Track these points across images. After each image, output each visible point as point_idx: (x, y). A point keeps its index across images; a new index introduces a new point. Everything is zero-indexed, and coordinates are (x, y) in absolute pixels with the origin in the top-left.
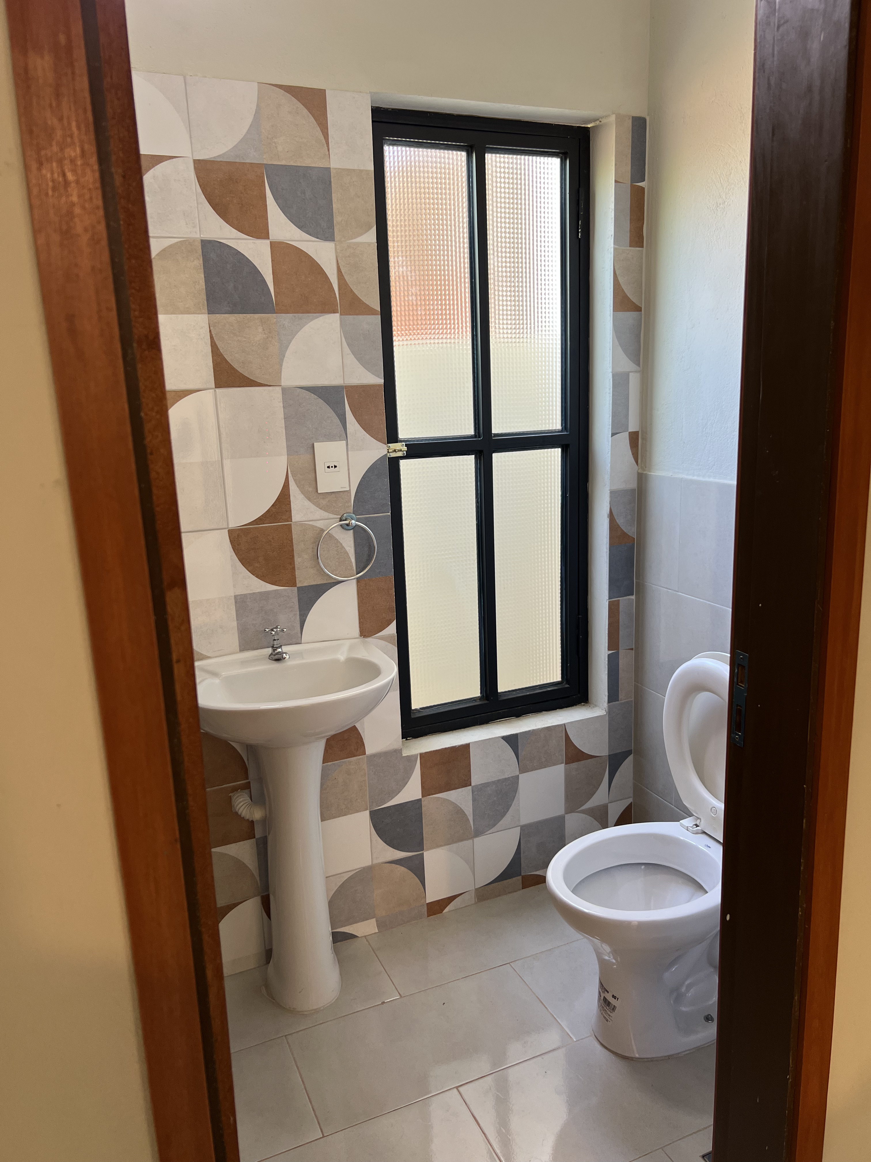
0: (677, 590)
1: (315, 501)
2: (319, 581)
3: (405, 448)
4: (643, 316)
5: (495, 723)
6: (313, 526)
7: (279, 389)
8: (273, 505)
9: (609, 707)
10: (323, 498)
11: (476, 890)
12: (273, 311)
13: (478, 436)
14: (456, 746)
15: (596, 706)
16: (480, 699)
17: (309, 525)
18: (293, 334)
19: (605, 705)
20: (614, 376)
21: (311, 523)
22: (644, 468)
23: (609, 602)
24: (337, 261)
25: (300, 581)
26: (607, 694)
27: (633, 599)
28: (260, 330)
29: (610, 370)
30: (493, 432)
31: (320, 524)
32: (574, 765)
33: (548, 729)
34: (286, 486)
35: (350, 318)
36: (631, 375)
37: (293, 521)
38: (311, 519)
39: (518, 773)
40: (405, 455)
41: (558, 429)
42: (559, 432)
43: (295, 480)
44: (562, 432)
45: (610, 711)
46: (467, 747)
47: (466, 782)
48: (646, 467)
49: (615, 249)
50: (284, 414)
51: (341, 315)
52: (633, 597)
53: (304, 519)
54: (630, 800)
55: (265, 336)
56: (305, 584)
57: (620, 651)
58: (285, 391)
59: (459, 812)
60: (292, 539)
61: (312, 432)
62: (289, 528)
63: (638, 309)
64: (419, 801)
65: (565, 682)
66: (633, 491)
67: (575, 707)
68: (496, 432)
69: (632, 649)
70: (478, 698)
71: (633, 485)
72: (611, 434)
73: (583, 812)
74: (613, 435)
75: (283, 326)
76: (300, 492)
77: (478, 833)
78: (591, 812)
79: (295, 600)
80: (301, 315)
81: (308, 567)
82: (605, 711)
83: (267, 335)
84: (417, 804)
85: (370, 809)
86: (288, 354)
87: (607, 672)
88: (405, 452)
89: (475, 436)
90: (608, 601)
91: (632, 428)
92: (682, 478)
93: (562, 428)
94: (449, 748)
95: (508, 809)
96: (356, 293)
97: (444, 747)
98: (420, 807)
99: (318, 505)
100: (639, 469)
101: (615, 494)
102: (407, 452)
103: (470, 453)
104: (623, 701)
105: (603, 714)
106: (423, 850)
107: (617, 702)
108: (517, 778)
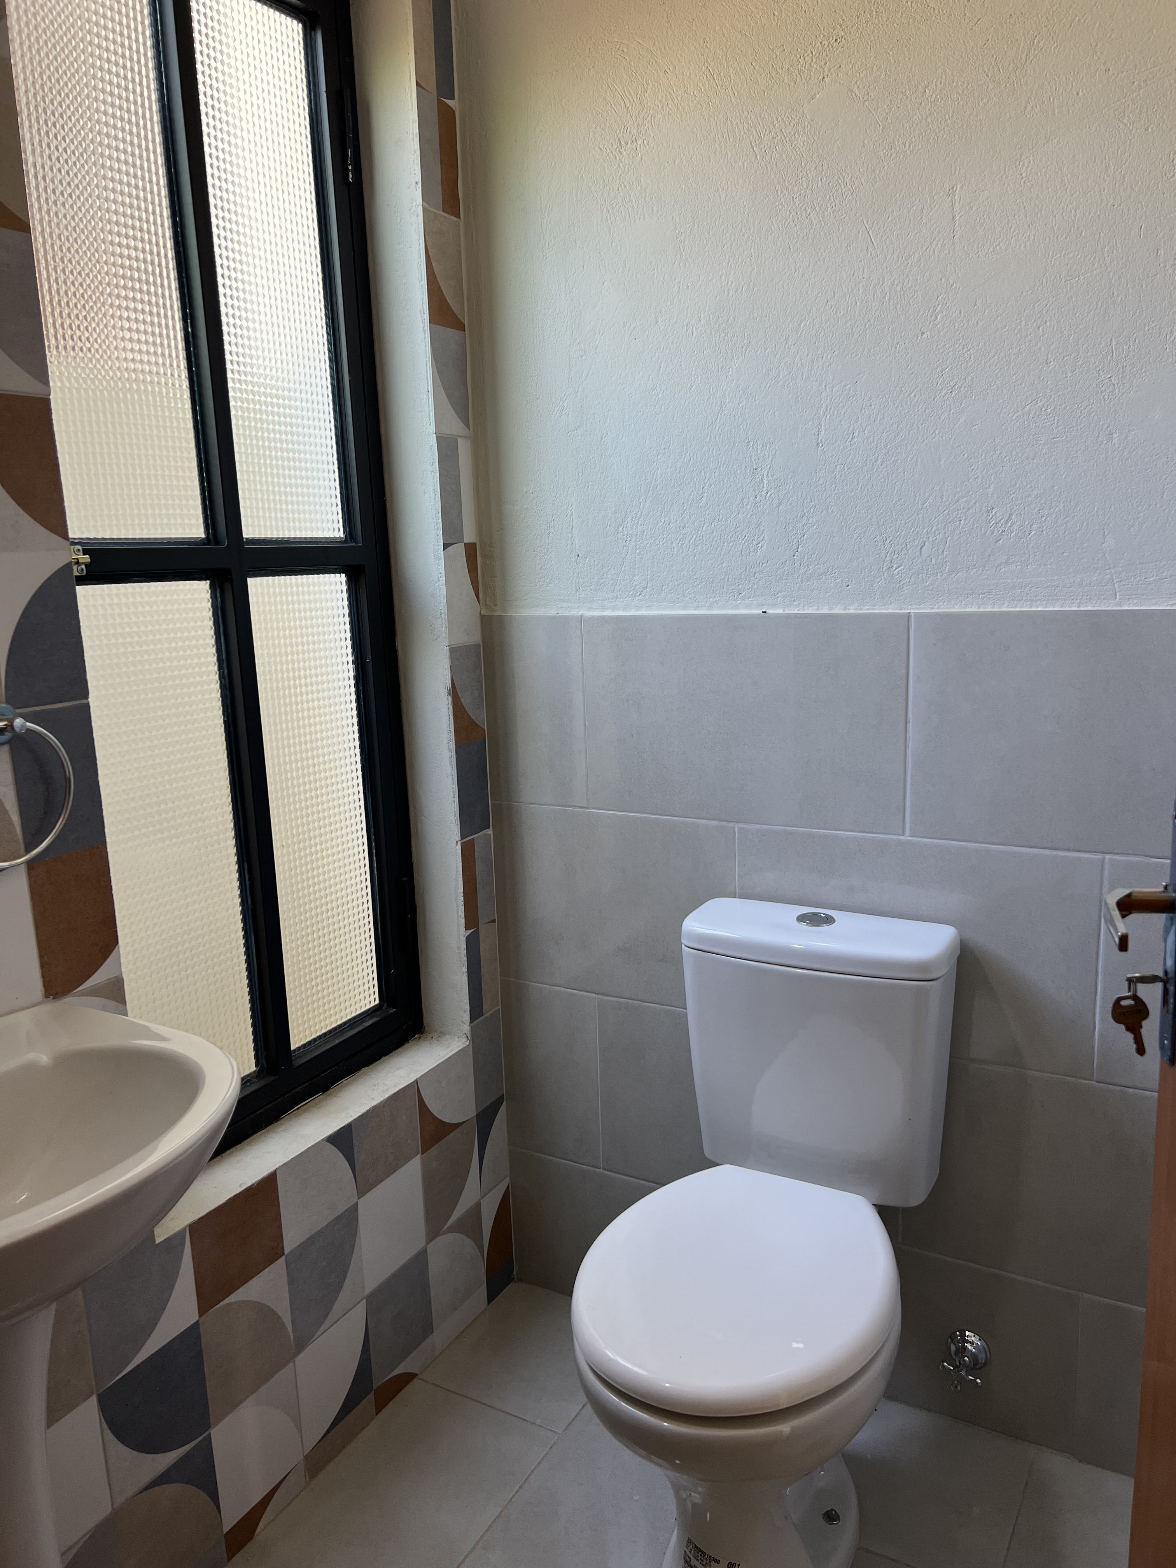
0: (585, 805)
3: (86, 558)
4: (468, 340)
5: (292, 1115)
9: (473, 1030)
11: (306, 1457)
13: (212, 542)
14: (253, 1185)
15: (442, 1034)
16: (257, 1077)
19: (466, 1028)
20: (438, 439)
22: (493, 607)
23: (462, 845)
26: (468, 1007)
27: (489, 835)
29: (432, 429)
30: (245, 536)
32: (434, 1151)
33: (395, 1097)
36: (460, 441)
39: (356, 1199)
40: (85, 573)
41: (340, 538)
42: (341, 542)
44: (348, 543)
45: (475, 1037)
46: (270, 1181)
47: (275, 1252)
48: (495, 605)
49: (425, 210)
52: (490, 831)
54: (506, 1182)
57: (481, 927)
59: (267, 1316)
63: (461, 327)
64: (195, 1326)
65: (385, 1004)
66: (478, 646)
67: (407, 1045)
68: (251, 536)
69: (494, 921)
70: (255, 1075)
71: (475, 637)
72: (442, 544)
73: (450, 1230)
74: (446, 546)
77: (301, 1345)
78: (460, 1227)
82: (466, 1039)
84: (191, 1335)
85: (98, 1390)
87: (465, 969)
88: (83, 567)
89: (207, 541)
90: (459, 843)
91: (469, 536)
92: (581, 616)
93: (346, 536)
94: (240, 1193)
95: (346, 1273)
97: (231, 1195)
98: (198, 1339)
100: (481, 609)
101: (455, 653)
102: (86, 566)
103: (204, 577)
104: (488, 1014)
105: (465, 1045)
106: (209, 1427)
107: (482, 1018)
108: (354, 1208)
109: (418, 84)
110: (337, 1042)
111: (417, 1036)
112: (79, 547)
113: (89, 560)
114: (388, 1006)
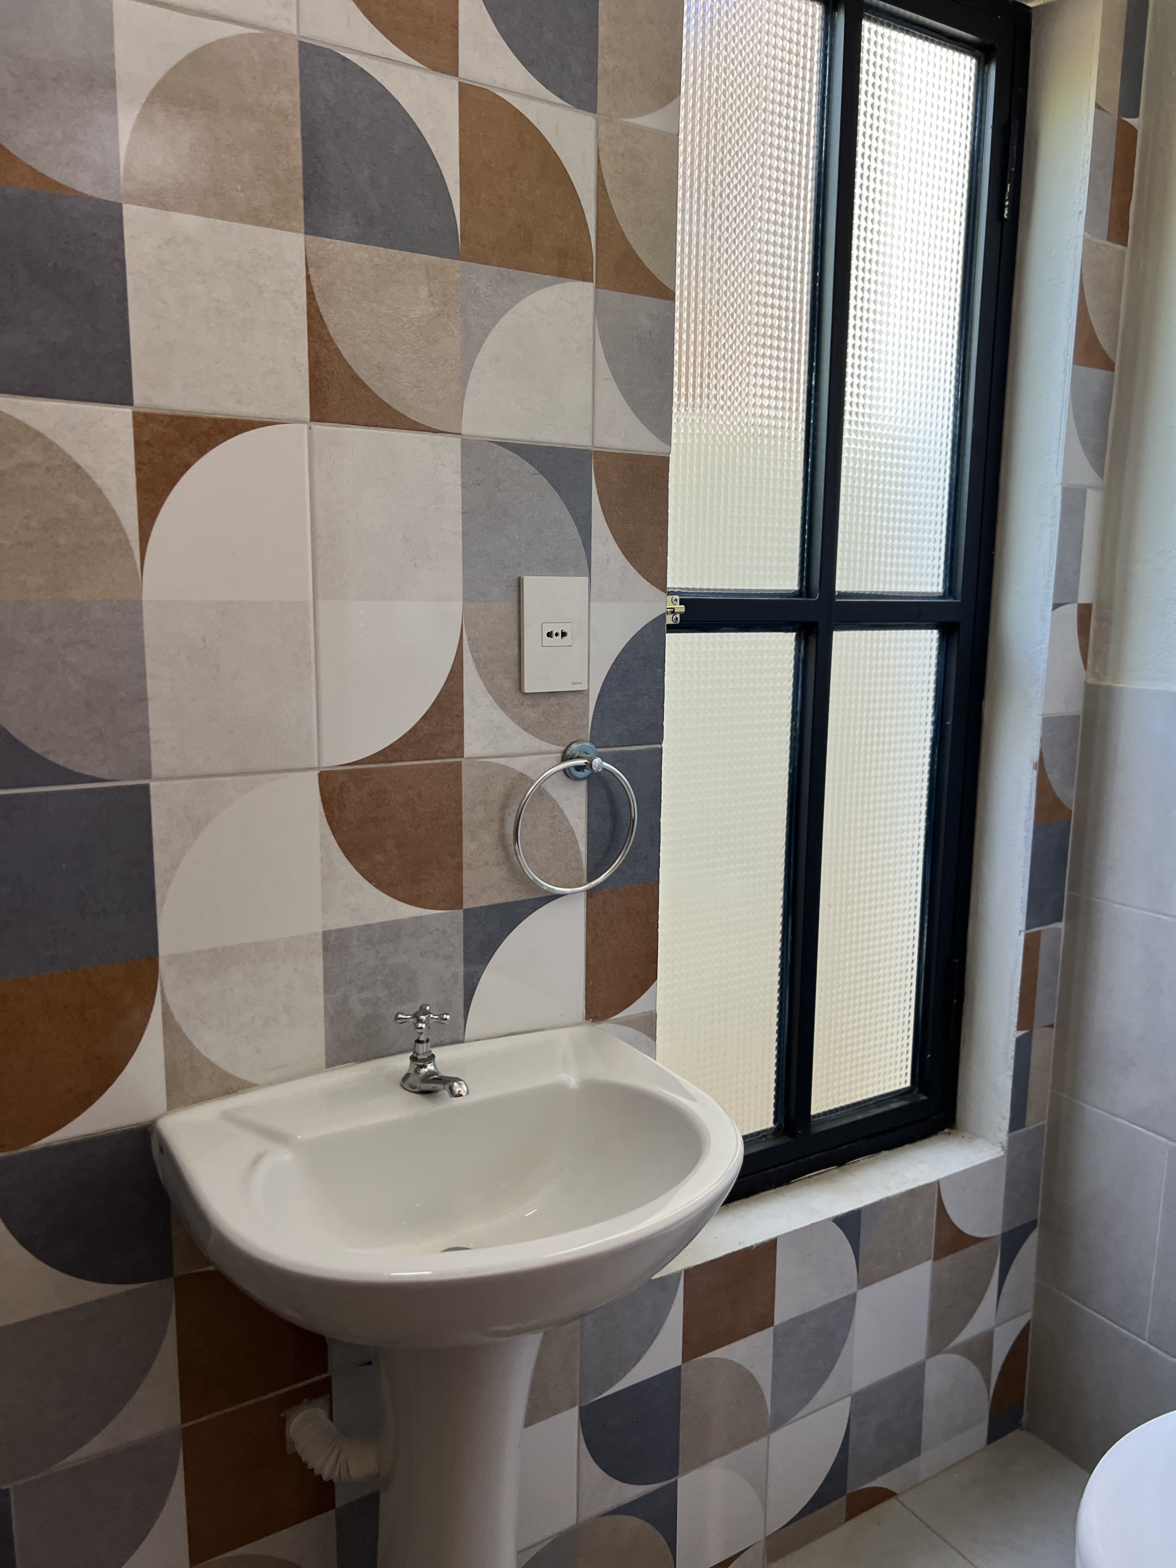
1: (515, 710)
2: (509, 895)
3: (681, 608)
4: (1116, 381)
5: (802, 1182)
6: (507, 770)
7: (455, 443)
8: (424, 717)
9: (1011, 1142)
10: (533, 706)
11: (768, 1538)
12: (456, 255)
13: (805, 594)
14: (752, 1245)
15: (975, 1136)
16: (773, 1133)
17: (499, 765)
18: (496, 316)
19: (1003, 1136)
20: (1064, 490)
21: (502, 761)
23: (1026, 935)
24: (599, 161)
25: (471, 896)
26: (1007, 1115)
27: (1060, 929)
28: (423, 293)
29: (1059, 478)
30: (837, 589)
31: (519, 765)
32: (947, 1261)
34: (456, 675)
35: (615, 298)
36: (1089, 491)
37: (466, 754)
38: (505, 751)
39: (855, 1289)
40: (678, 622)
41: (938, 593)
42: (939, 597)
43: (475, 660)
44: (946, 599)
45: (1012, 1147)
46: (770, 1248)
47: (765, 1320)
48: (1105, 674)
49: (1086, 241)
50: (464, 502)
51: (597, 287)
52: (1061, 925)
53: (490, 751)
54: (1028, 1317)
55: (432, 310)
56: (483, 903)
57: (1036, 1030)
58: (469, 446)
59: (748, 1381)
60: (460, 797)
61: (520, 551)
62: (457, 770)
63: (1109, 365)
64: (677, 1370)
65: (917, 1089)
66: (1076, 718)
68: (843, 590)
69: (1052, 1026)
70: (771, 1131)
71: (1076, 708)
72: (1051, 603)
73: (954, 1351)
74: (1056, 606)
75: (475, 292)
76: (485, 690)
77: (779, 1421)
78: (966, 1350)
79: (458, 940)
80: (514, 273)
81: (491, 863)
82: (1000, 1149)
83: (437, 309)
84: (672, 1378)
85: (581, 1403)
86: (480, 360)
87: (1010, 1073)
88: (678, 616)
89: (799, 593)
90: (1023, 934)
91: (1084, 597)
93: (945, 592)
94: (739, 1251)
95: (834, 1363)
96: (631, 242)
97: (730, 1251)
98: (678, 1386)
99: (521, 722)
100: (1087, 678)
101: (1049, 723)
102: (681, 615)
103: (791, 628)
104: (1032, 1127)
105: (998, 1156)
106: (676, 1474)
107: (1022, 1130)
108: (853, 1298)
109: (1097, 106)
110: (860, 1117)
111: (946, 1130)
112: (678, 597)
113: (684, 610)
114: (920, 1092)
